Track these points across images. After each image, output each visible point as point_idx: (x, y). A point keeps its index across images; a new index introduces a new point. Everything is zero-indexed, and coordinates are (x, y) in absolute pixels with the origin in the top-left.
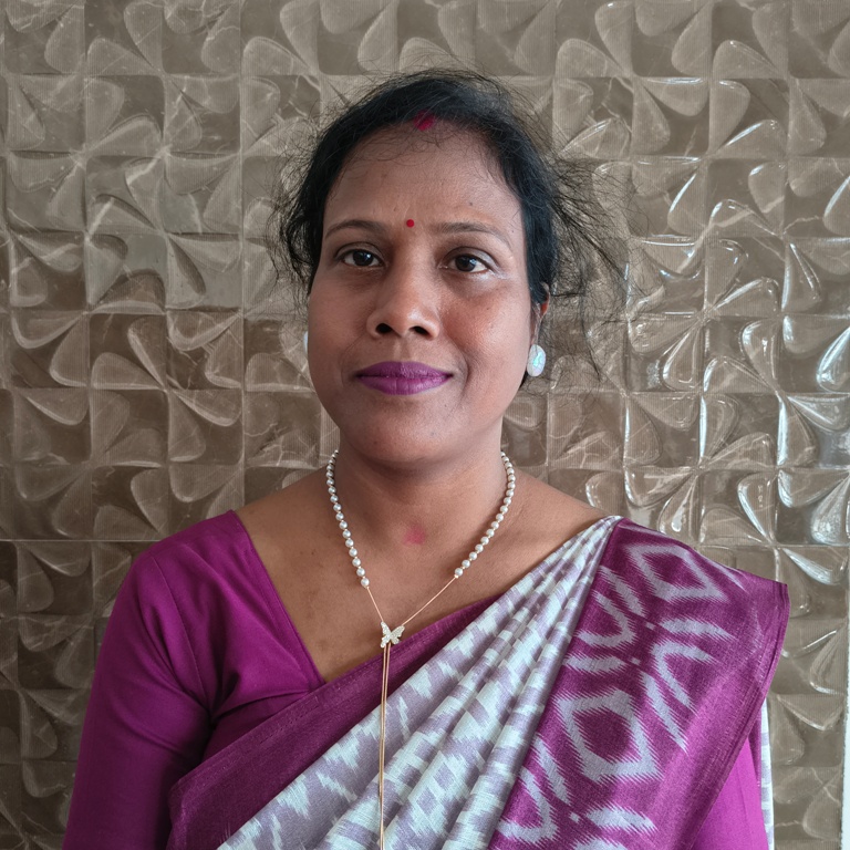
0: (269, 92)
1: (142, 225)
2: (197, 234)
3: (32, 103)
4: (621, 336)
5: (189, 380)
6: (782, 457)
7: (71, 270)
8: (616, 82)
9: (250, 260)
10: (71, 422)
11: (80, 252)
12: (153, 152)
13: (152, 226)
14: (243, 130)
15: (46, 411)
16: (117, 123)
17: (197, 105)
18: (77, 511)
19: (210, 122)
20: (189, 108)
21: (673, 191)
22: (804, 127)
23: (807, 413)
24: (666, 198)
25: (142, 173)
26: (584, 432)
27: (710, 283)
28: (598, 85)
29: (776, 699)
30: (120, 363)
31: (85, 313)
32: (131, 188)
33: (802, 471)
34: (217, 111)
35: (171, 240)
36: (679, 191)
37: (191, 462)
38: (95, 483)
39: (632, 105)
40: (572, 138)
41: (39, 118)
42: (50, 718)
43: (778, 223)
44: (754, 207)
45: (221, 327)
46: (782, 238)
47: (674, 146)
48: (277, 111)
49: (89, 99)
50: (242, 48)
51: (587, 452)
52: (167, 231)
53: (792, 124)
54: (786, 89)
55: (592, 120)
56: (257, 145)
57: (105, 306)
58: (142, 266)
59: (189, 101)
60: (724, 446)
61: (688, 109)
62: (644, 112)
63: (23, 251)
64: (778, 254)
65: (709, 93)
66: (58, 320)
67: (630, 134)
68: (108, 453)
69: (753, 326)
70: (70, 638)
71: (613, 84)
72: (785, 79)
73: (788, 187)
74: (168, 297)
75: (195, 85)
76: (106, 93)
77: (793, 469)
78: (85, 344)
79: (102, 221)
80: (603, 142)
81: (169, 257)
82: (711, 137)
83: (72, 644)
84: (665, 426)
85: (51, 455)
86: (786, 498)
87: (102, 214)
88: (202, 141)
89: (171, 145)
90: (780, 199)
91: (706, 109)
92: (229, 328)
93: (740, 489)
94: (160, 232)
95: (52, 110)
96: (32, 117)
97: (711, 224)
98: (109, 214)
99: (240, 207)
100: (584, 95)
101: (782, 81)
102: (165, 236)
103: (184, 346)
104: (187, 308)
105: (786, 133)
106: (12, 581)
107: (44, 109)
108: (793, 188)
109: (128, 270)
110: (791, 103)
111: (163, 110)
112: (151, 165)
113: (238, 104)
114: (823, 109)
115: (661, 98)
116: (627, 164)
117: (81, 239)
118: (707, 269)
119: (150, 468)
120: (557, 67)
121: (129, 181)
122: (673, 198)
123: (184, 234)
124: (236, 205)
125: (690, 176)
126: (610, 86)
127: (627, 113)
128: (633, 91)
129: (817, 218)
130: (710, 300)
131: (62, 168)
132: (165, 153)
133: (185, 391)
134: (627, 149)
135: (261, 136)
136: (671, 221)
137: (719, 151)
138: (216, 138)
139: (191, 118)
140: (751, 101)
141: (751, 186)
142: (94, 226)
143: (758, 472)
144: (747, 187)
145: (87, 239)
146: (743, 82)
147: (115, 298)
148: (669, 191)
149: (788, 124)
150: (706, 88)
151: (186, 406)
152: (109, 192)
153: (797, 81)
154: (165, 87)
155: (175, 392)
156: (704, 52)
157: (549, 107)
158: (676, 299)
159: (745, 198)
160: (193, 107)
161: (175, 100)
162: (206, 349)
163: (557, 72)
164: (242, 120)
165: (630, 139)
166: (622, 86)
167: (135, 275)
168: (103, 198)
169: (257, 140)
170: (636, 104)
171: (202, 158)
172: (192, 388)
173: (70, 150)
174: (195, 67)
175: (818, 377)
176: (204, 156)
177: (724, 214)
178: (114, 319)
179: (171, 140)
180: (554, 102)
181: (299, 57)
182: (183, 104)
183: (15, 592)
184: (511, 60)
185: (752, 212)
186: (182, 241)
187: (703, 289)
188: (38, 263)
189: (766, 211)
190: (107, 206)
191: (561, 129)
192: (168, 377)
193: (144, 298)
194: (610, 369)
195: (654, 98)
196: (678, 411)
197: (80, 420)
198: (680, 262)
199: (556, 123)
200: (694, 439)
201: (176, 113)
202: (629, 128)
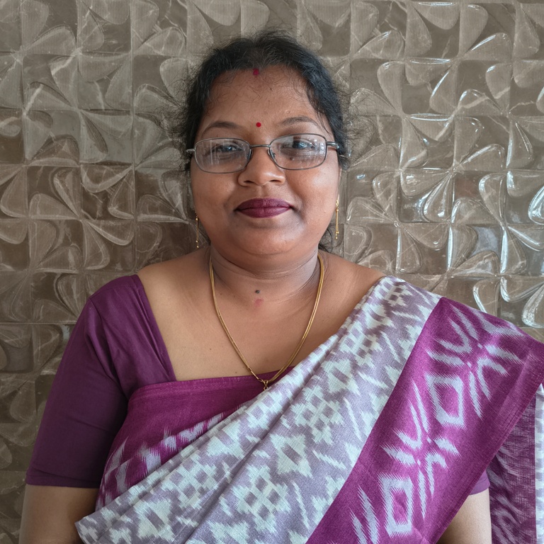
0: (151, 9)
1: (62, 104)
2: (101, 110)
4: (396, 184)
5: (97, 214)
6: (503, 268)
7: (14, 135)
9: (138, 129)
10: (15, 242)
11: (20, 123)
12: (70, 52)
13: (69, 104)
14: (133, 35)
16: (44, 31)
17: (100, 18)
18: (21, 303)
19: (109, 31)
20: (95, 21)
21: (434, 83)
22: (525, 38)
23: (522, 238)
24: (429, 88)
25: (63, 67)
27: (458, 147)
28: (382, 6)
30: (48, 200)
31: (24, 166)
32: (55, 78)
33: (517, 277)
34: (115, 23)
35: (83, 114)
36: (438, 82)
37: (100, 270)
38: (32, 284)
39: (406, 21)
40: (364, 44)
42: (7, 442)
43: (505, 106)
44: (489, 94)
45: (119, 176)
46: (507, 117)
47: (435, 52)
48: (157, 23)
49: (23, 13)
51: (371, 264)
52: (80, 108)
53: (516, 36)
54: (514, 11)
55: (377, 31)
56: (142, 47)
57: (37, 161)
58: (63, 133)
59: (95, 15)
60: (465, 260)
61: (444, 24)
62: (414, 26)
64: (505, 128)
65: (459, 14)
66: (5, 171)
67: (404, 42)
68: (42, 263)
69: (487, 177)
70: (19, 389)
71: (393, 5)
72: (513, 4)
73: (513, 80)
74: (81, 154)
75: (98, 5)
76: (36, 9)
77: (511, 276)
78: (25, 188)
79: (35, 101)
80: (386, 47)
81: (82, 127)
82: (460, 44)
83: (20, 393)
84: (424, 247)
85: (2, 264)
86: (506, 296)
87: (35, 96)
88: (104, 44)
89: (82, 47)
90: (507, 89)
91: (457, 24)
92: (124, 177)
93: (474, 290)
94: (75, 109)
97: (459, 107)
98: (40, 96)
99: (131, 91)
100: (373, 14)
101: (511, 5)
102: (79, 112)
103: (94, 189)
104: (95, 162)
105: (513, 43)
108: (516, 81)
109: (53, 135)
110: (517, 21)
111: (76, 22)
112: (69, 61)
113: (129, 17)
114: (539, 26)
115: (426, 17)
116: (402, 63)
117: (20, 114)
118: (456, 138)
119: (71, 274)
121: (53, 72)
122: (433, 88)
123: (92, 110)
124: (129, 90)
125: (446, 72)
126: (391, 8)
127: (402, 28)
128: (406, 11)
129: (533, 102)
130: (458, 159)
131: (6, 63)
132: (78, 52)
133: (94, 221)
134: (403, 51)
135: (145, 40)
136: (432, 104)
137: (466, 55)
138: (114, 42)
139: (96, 28)
140: (488, 21)
141: (488, 80)
142: (29, 105)
143: (487, 278)
144: (484, 80)
145: (25, 114)
146: (483, 5)
147: (44, 155)
148: (431, 82)
149: (514, 36)
150: (457, 10)
151: (96, 231)
152: (40, 81)
153: (521, 5)
154: (78, 5)
155: (86, 221)
157: (348, 22)
158: (434, 158)
159: (483, 89)
160: (97, 19)
161: (84, 15)
162: (108, 191)
164: (132, 30)
165: (404, 45)
166: (399, 8)
167: (58, 139)
168: (35, 84)
169: (142, 43)
170: (408, 20)
171: (104, 56)
172: (100, 219)
173: (11, 50)
175: (529, 213)
176: (106, 55)
177: (469, 99)
178: (44, 170)
179: (82, 43)
180: (352, 18)
182: (90, 17)
185: (487, 98)
186: (91, 115)
187: (453, 151)
189: (497, 97)
190: (38, 91)
191: (356, 37)
192: (82, 211)
193: (64, 155)
194: (388, 207)
195: (421, 16)
196: (433, 236)
197: (22, 240)
198: (438, 133)
199: (352, 33)
200: (444, 256)
201: (86, 25)
202: (403, 37)
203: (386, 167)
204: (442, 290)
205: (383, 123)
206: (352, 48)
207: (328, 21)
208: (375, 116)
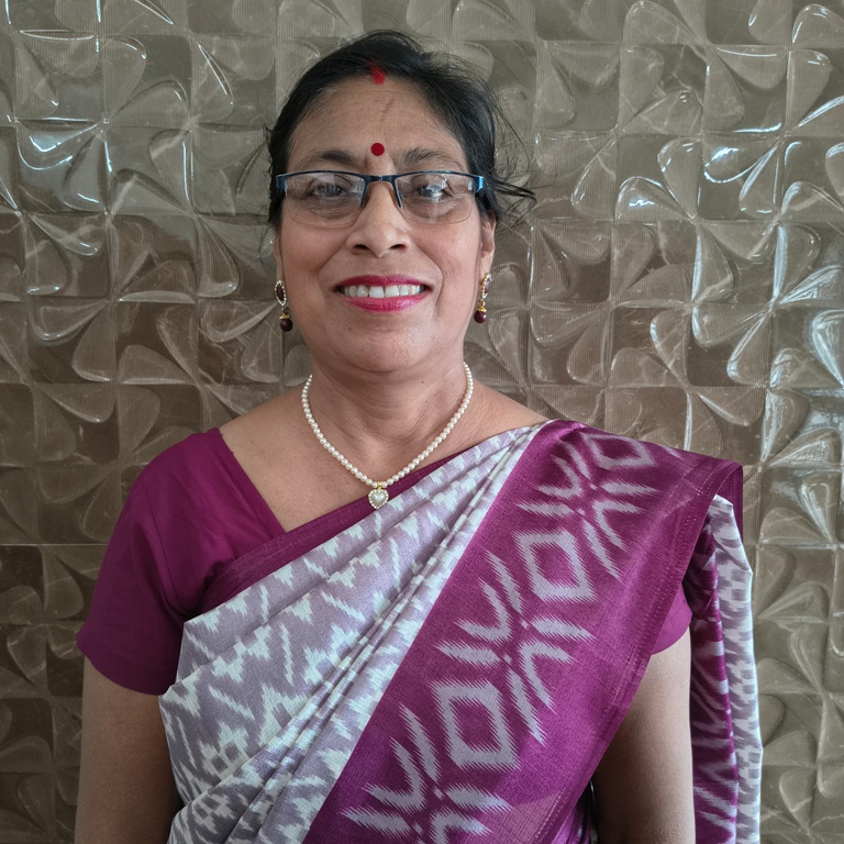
0: (308, 56)
1: (169, 206)
2: (229, 215)
3: (41, 65)
4: (685, 328)
5: (224, 375)
7: (91, 253)
8: (689, 52)
10: (97, 420)
11: (101, 235)
12: (180, 123)
13: (181, 206)
14: (280, 97)
15: (68, 408)
16: (139, 90)
17: (227, 70)
18: (105, 514)
19: (242, 90)
20: (219, 74)
25: (169, 146)
26: (643, 429)
28: (669, 53)
29: (828, 697)
30: (148, 356)
31: (109, 302)
32: (156, 163)
34: (251, 78)
35: (201, 221)
38: (124, 484)
40: (640, 111)
41: (50, 82)
44: (830, 190)
45: (257, 317)
49: (106, 62)
50: (277, 6)
52: (196, 212)
55: (662, 93)
57: (130, 295)
58: (171, 249)
59: (219, 64)
60: (789, 442)
61: (765, 82)
62: (717, 83)
63: (38, 234)
65: (787, 64)
66: (79, 309)
67: (702, 108)
68: (138, 452)
71: (685, 51)
75: (224, 49)
76: (126, 56)
78: (110, 336)
79: (125, 200)
80: (673, 116)
82: (787, 112)
84: (727, 423)
85: (77, 454)
87: (125, 193)
88: (234, 110)
89: (200, 115)
91: (783, 82)
92: (265, 318)
94: (189, 213)
95: (65, 74)
96: (42, 83)
97: (785, 208)
98: (130, 193)
100: (653, 65)
102: (195, 217)
103: (218, 338)
104: (220, 295)
106: (39, 588)
107: (56, 73)
109: (154, 254)
111: (190, 75)
112: (177, 138)
113: (274, 68)
115: (736, 69)
116: (697, 141)
117: (102, 220)
118: (777, 256)
120: (625, 32)
121: (155, 154)
123: (218, 215)
126: (682, 55)
127: (699, 83)
128: (706, 60)
130: (782, 290)
132: (191, 124)
133: (219, 386)
136: (743, 205)
137: (796, 128)
138: (250, 107)
139: (221, 85)
140: (832, 75)
141: (828, 168)
142: (116, 208)
144: (824, 167)
145: (108, 221)
146: (824, 51)
147: (142, 288)
151: (221, 402)
152: (133, 168)
154: (192, 50)
155: (208, 386)
156: (782, 19)
157: (616, 76)
158: (745, 287)
159: (820, 179)
160: (223, 72)
161: (203, 65)
162: (240, 340)
163: (625, 38)
164: (279, 88)
165: (702, 113)
166: (694, 55)
167: (161, 258)
168: (124, 174)
171: (234, 131)
172: (227, 382)
174: (224, 28)
176: (237, 129)
178: (140, 308)
179: (199, 109)
180: (621, 70)
181: (341, 17)
182: (212, 69)
183: (42, 598)
184: (575, 23)
185: (828, 195)
186: (214, 222)
187: (773, 277)
188: (55, 246)
190: (129, 185)
191: (627, 100)
192: (200, 371)
193: (173, 286)
194: (672, 362)
195: (728, 68)
196: (742, 407)
197: (108, 416)
198: (751, 247)
199: (622, 94)
200: (758, 436)
201: (205, 79)
202: (700, 101)
203: (670, 301)
204: (754, 488)
205: (667, 234)
206: (620, 117)
207: (584, 75)
208: (655, 222)
